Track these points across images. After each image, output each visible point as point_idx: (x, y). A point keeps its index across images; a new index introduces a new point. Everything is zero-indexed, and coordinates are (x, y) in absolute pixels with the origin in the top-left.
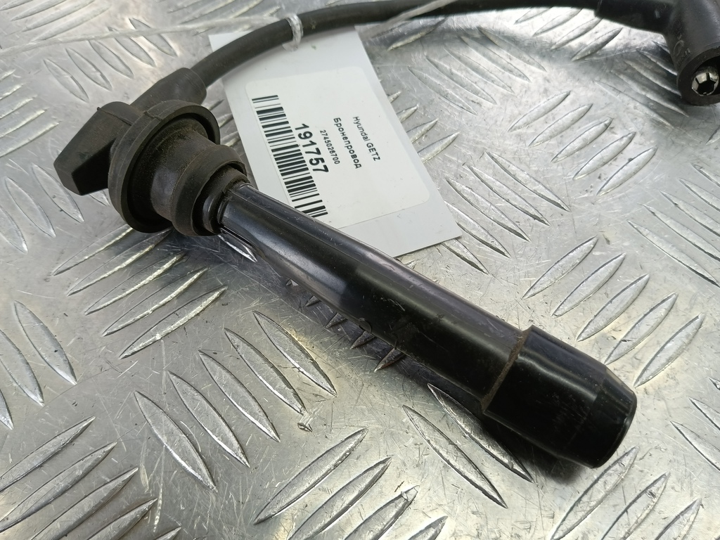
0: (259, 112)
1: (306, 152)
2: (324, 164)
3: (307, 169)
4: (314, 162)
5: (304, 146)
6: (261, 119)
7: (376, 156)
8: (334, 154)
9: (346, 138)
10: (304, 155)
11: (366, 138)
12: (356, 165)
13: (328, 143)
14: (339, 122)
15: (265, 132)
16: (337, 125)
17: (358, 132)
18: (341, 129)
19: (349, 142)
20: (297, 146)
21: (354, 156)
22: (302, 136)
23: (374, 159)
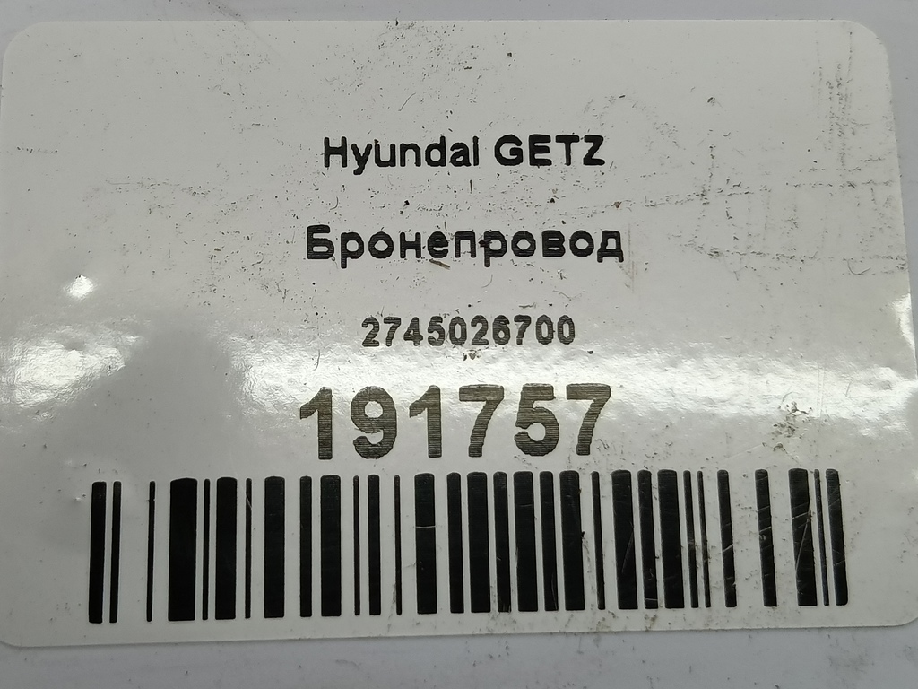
0: (181, 609)
1: (476, 451)
2: (560, 392)
3: (570, 480)
4: (537, 432)
5: (435, 452)
6: (225, 611)
7: (579, 150)
8: (514, 328)
9: (437, 240)
10: (487, 465)
11: (464, 155)
12: (604, 252)
13: (445, 332)
14: (334, 237)
15: (306, 611)
16: (346, 255)
17: (412, 174)
18: (381, 245)
19: (460, 236)
20: (424, 485)
21: (553, 244)
22: (376, 438)
23: (590, 160)
